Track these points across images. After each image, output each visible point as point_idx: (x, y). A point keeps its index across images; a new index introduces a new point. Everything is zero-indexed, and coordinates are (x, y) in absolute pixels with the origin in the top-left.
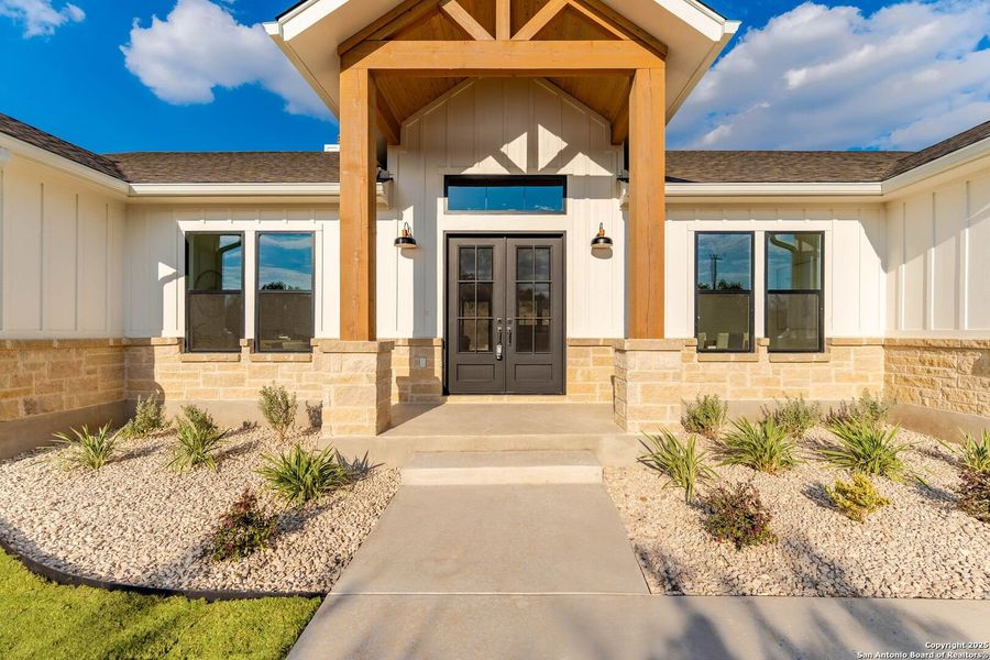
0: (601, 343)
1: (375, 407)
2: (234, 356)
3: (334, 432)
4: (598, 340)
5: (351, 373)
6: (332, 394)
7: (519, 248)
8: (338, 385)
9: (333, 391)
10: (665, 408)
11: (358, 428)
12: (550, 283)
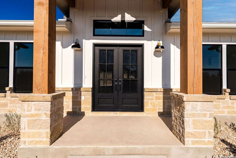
0: (159, 91)
1: (49, 130)
2: (3, 94)
3: (26, 144)
4: (158, 89)
5: (37, 112)
6: (26, 124)
7: (124, 51)
8: (30, 118)
9: (27, 121)
10: (205, 132)
11: (40, 142)
12: (137, 65)
